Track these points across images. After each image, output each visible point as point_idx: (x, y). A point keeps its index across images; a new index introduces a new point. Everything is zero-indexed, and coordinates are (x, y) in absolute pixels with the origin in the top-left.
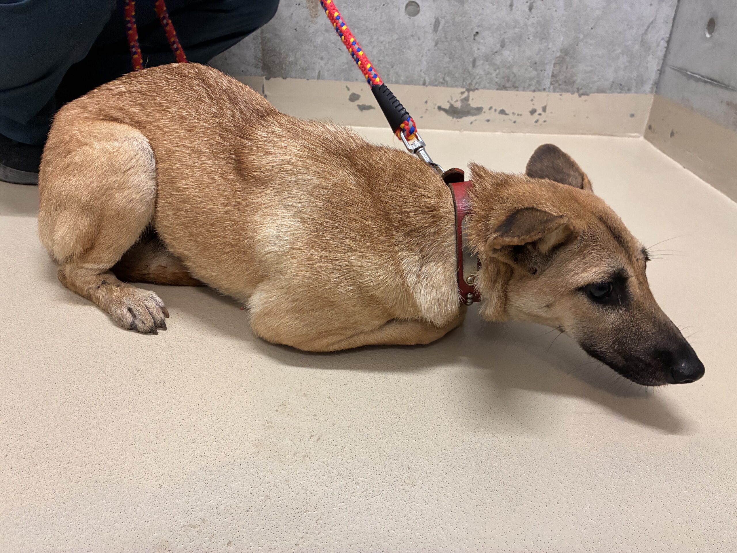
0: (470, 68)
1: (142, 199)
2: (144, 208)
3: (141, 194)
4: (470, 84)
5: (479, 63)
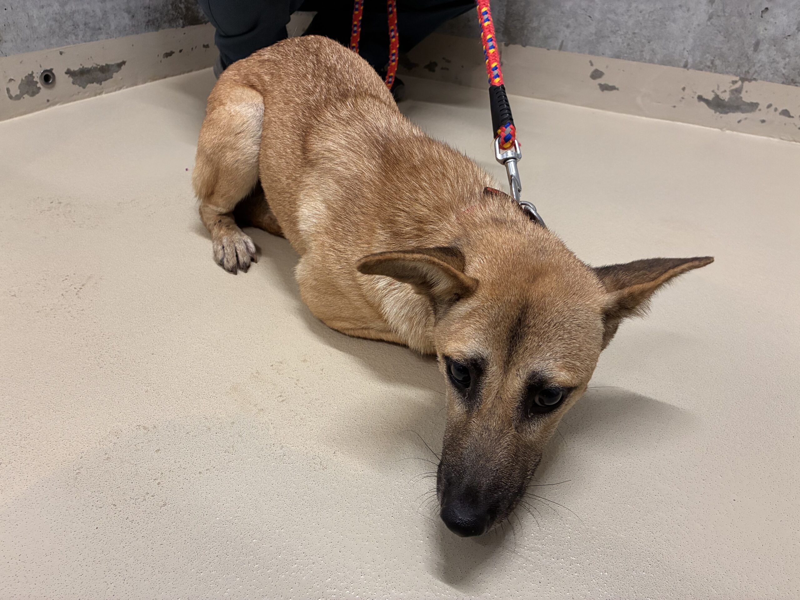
0: (750, 52)
1: (246, 161)
2: (247, 169)
3: (245, 156)
4: (748, 72)
5: (764, 46)
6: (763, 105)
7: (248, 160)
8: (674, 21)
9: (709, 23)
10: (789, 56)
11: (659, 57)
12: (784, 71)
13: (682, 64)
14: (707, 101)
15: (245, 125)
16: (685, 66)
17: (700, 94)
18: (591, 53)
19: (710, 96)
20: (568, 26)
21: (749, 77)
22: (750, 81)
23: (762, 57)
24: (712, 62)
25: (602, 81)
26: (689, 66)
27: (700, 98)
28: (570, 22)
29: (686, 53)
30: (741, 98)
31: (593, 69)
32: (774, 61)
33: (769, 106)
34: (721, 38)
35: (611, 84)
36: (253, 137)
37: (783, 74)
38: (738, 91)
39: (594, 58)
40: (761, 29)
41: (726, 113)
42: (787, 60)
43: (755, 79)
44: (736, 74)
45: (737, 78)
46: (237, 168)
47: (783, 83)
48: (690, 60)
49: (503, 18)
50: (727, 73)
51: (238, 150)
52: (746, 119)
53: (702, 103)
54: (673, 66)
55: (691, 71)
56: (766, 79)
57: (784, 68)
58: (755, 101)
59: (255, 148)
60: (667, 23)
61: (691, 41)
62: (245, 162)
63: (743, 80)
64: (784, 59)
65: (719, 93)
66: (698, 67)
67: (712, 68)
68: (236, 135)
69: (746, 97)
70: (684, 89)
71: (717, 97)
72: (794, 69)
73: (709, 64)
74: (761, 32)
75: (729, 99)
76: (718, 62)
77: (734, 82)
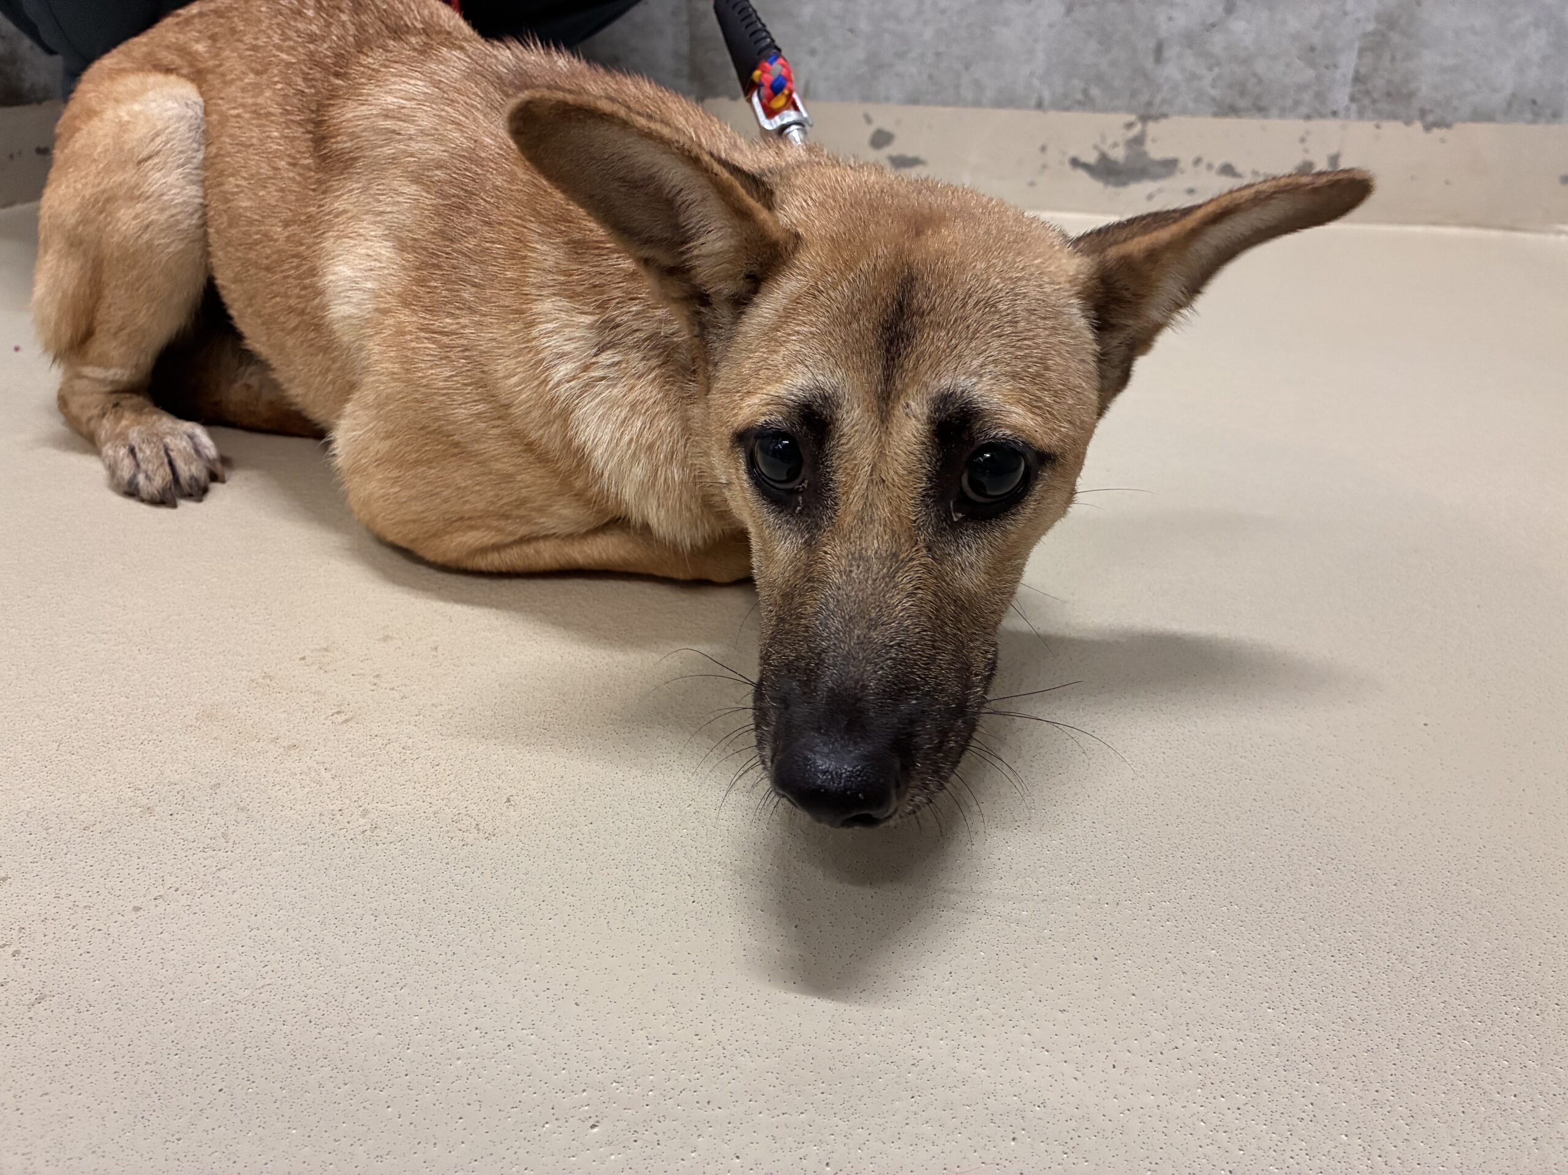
0: (1149, 63)
1: (172, 226)
2: (179, 246)
3: (168, 213)
4: (1150, 104)
5: (1171, 52)
6: (1186, 161)
7: (178, 222)
8: (1007, 22)
9: (1068, 20)
10: (1219, 64)
11: (989, 94)
12: (1214, 92)
13: (1033, 101)
14: (1086, 167)
15: (158, 140)
16: (1039, 105)
17: (1073, 153)
18: (865, 98)
19: (1091, 158)
20: (813, 52)
21: (1153, 111)
22: (1156, 118)
23: (1171, 71)
24: (1085, 92)
25: (893, 150)
26: (1046, 103)
27: (1075, 163)
28: (817, 43)
29: (1036, 82)
30: (1145, 154)
31: (872, 129)
32: (1193, 77)
33: (1197, 161)
34: (1093, 45)
35: (910, 154)
36: (183, 165)
37: (1213, 99)
38: (1139, 140)
39: (870, 108)
40: (1161, 18)
41: (1124, 184)
42: (1216, 70)
43: (1165, 116)
44: (1130, 110)
45: (1132, 118)
46: (149, 246)
47: (1216, 115)
48: (1047, 96)
49: (685, 48)
50: (1115, 110)
51: (148, 198)
52: (1160, 191)
53: (1081, 173)
54: (1018, 107)
55: (1052, 114)
56: (1184, 111)
57: (1213, 87)
58: (1170, 155)
59: (193, 192)
60: (994, 28)
61: (1041, 56)
62: (169, 227)
63: (1144, 119)
64: (1210, 69)
65: (1105, 148)
66: (1063, 104)
67: (1086, 103)
68: (139, 163)
69: (1156, 151)
70: (1043, 149)
71: (1103, 157)
72: (1230, 86)
73: (1079, 96)
74: (1165, 27)
75: (1127, 158)
76: (1095, 91)
77: (1130, 126)
